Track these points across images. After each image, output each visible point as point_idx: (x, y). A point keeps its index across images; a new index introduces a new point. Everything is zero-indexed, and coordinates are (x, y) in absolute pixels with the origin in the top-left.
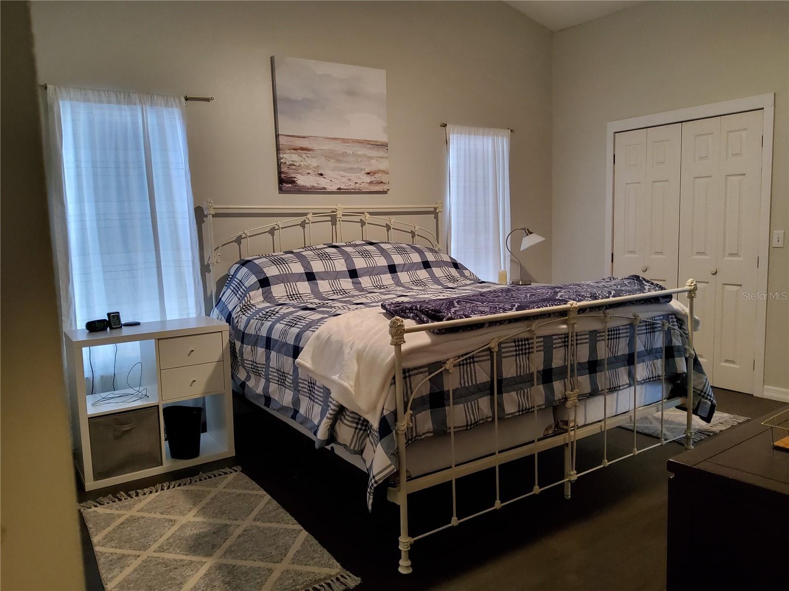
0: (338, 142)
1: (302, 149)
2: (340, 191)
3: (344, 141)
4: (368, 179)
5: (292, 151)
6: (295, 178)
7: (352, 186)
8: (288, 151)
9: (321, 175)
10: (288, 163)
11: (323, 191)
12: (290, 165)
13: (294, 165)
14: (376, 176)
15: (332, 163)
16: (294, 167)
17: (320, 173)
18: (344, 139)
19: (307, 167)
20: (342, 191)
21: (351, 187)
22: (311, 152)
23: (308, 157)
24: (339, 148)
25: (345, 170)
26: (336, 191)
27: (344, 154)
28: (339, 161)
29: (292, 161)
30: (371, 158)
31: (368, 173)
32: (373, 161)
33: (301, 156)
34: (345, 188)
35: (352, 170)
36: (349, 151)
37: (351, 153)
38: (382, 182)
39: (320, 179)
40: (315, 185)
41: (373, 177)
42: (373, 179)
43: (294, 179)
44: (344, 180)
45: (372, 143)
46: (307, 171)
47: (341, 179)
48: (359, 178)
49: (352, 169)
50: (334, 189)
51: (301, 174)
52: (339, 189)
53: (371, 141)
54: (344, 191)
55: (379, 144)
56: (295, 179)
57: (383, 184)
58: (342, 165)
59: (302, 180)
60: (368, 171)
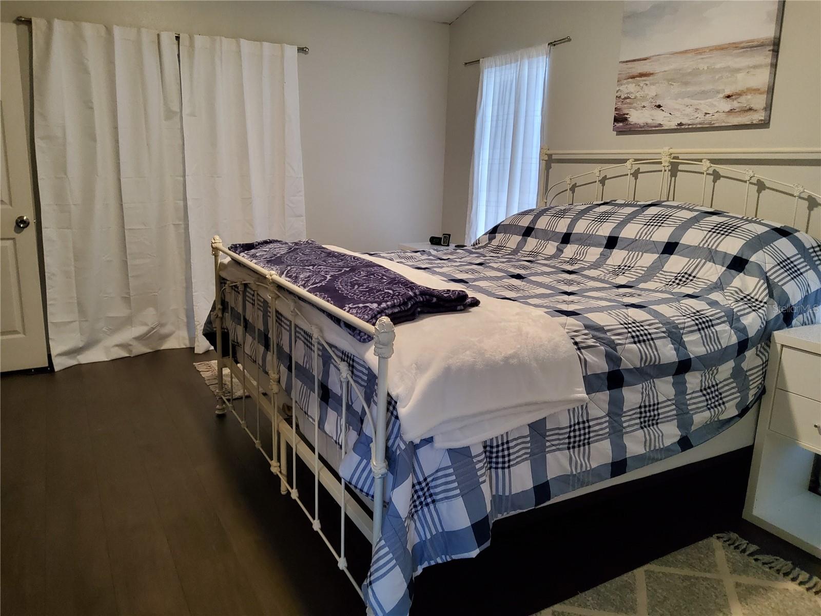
0: (690, 55)
1: (642, 75)
2: (681, 128)
3: (698, 52)
4: (726, 106)
5: (630, 80)
6: (627, 114)
7: (699, 118)
8: (625, 81)
9: (659, 106)
10: (623, 97)
11: (657, 129)
12: (625, 98)
13: (628, 98)
14: (743, 99)
15: (676, 89)
16: (628, 101)
17: (657, 104)
18: (697, 50)
19: (644, 98)
20: (683, 127)
21: (698, 120)
22: (651, 78)
23: (647, 85)
24: (688, 64)
25: (693, 96)
26: (676, 127)
27: (696, 73)
28: (686, 84)
29: (627, 93)
30: (738, 70)
31: (729, 97)
32: (740, 76)
33: (639, 85)
34: (689, 122)
35: (704, 94)
36: (703, 66)
37: (706, 68)
38: (750, 109)
39: (658, 112)
40: (650, 121)
41: (735, 102)
42: (735, 104)
43: (626, 116)
44: (689, 110)
45: (742, 45)
46: (643, 104)
47: (684, 110)
48: (712, 105)
49: (703, 92)
50: (673, 125)
51: (635, 108)
52: (680, 124)
53: (742, 42)
54: (687, 127)
55: (755, 43)
56: (628, 116)
57: (751, 112)
58: (688, 90)
59: (636, 117)
60: (728, 92)
